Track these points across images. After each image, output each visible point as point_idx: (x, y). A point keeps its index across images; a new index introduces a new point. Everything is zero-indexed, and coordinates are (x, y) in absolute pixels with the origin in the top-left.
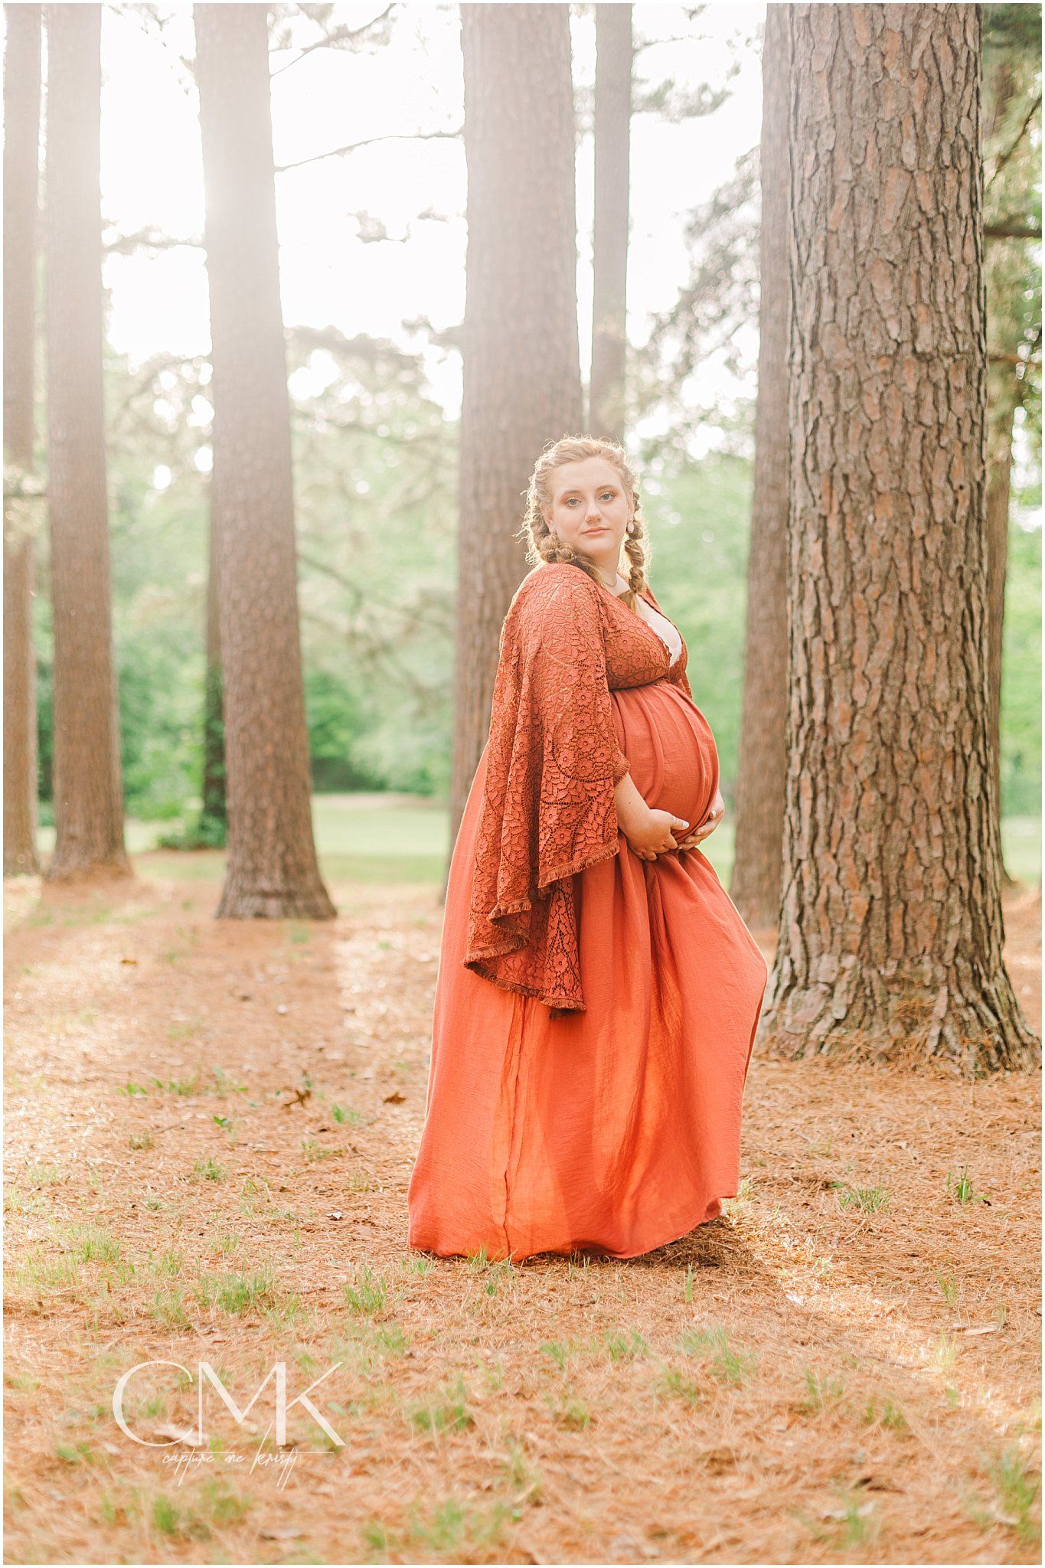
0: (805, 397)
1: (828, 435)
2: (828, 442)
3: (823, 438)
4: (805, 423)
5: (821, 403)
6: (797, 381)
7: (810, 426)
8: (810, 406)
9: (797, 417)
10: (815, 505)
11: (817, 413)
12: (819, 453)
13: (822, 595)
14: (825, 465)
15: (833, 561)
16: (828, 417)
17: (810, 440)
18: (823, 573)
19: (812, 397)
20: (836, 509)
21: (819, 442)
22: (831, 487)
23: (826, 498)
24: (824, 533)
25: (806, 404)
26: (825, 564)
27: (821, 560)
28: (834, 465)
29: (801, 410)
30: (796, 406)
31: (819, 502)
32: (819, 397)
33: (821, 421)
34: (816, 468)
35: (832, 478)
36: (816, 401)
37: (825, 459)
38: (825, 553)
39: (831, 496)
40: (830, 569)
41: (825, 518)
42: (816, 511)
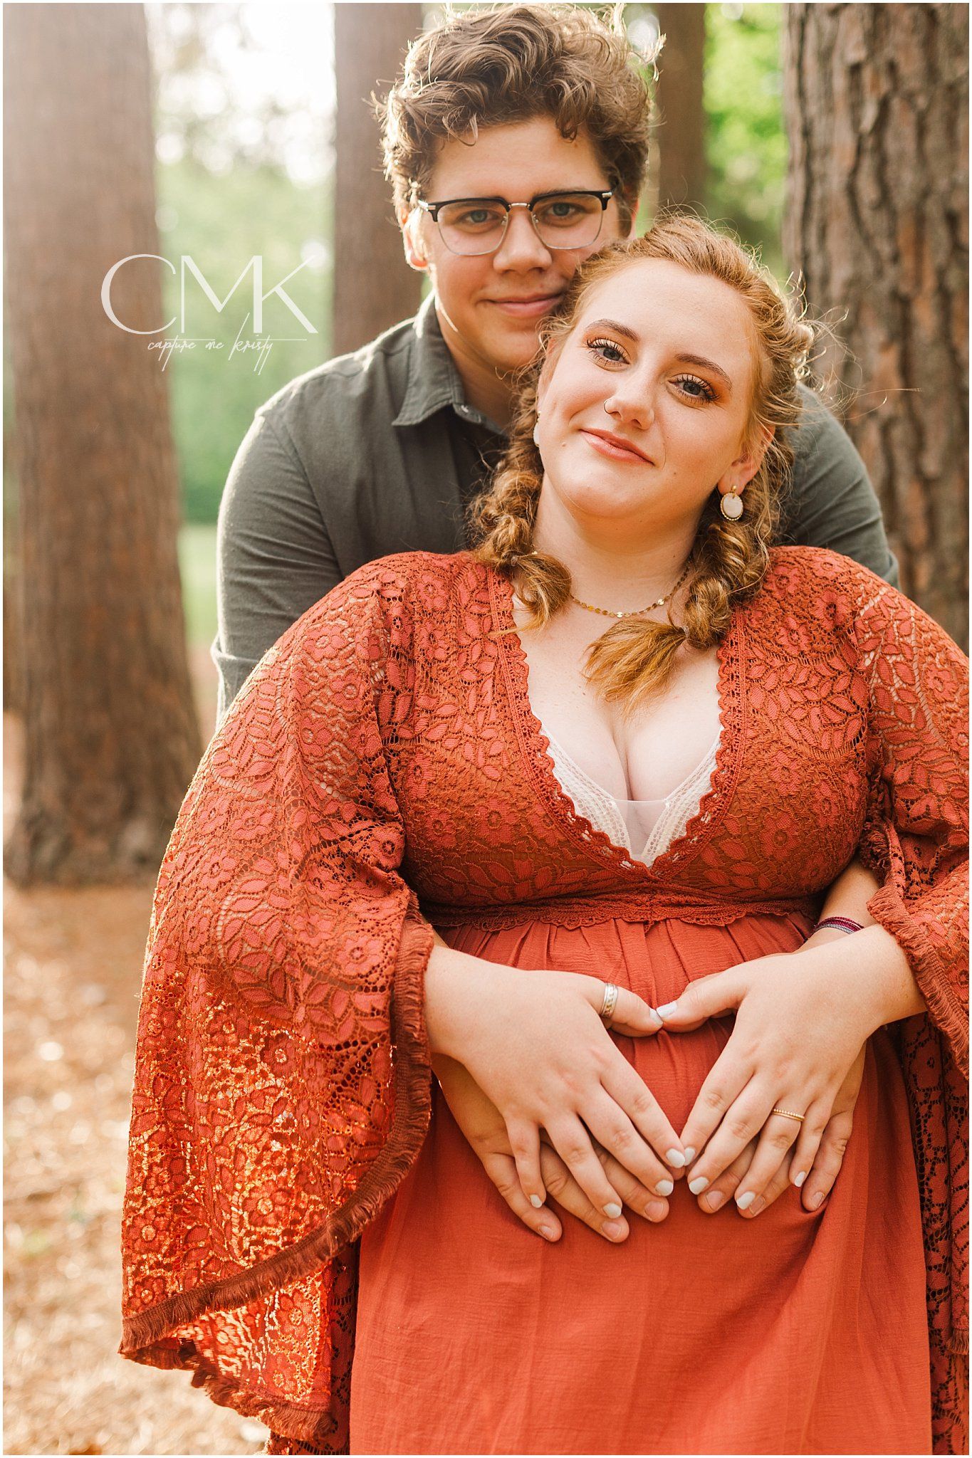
0: (855, 53)
1: (909, 131)
2: (910, 145)
3: (901, 139)
4: (855, 108)
5: (892, 68)
6: (827, 24)
7: (869, 115)
8: (867, 75)
9: (828, 93)
10: (879, 273)
11: (885, 86)
12: (891, 172)
13: (901, 457)
14: (904, 196)
15: (922, 388)
16: (910, 98)
17: (869, 143)
18: (901, 410)
19: (872, 53)
20: (930, 283)
21: (891, 146)
22: (919, 241)
23: (908, 262)
24: (902, 331)
25: (855, 69)
26: (906, 397)
27: (896, 387)
28: (925, 193)
29: (840, 82)
30: (827, 76)
31: (891, 272)
32: (888, 52)
33: (896, 104)
34: (885, 198)
35: (920, 220)
36: (881, 61)
37: (906, 180)
38: (906, 369)
39: (919, 257)
40: (918, 402)
41: (902, 302)
42: (884, 287)
